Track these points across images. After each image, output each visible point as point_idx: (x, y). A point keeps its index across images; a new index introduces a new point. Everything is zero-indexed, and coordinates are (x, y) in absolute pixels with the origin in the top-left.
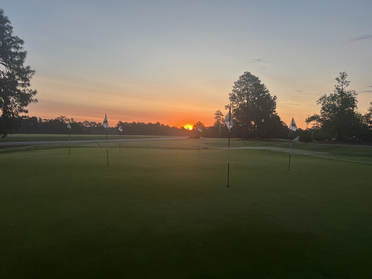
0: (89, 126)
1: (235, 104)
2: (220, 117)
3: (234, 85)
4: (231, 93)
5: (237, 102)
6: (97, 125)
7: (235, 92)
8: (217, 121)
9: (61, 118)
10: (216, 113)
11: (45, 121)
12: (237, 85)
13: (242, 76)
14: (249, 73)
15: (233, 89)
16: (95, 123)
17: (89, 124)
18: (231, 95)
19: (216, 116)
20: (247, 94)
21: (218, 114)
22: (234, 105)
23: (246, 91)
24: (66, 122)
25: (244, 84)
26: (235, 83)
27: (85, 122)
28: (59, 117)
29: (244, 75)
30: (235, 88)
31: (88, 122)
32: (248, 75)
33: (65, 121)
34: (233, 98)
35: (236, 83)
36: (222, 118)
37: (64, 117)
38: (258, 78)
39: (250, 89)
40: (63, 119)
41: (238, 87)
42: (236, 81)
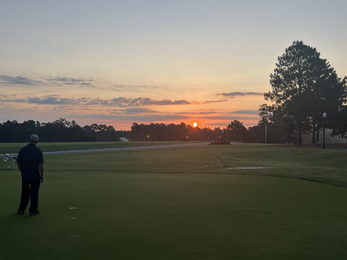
0: (98, 130)
1: (281, 91)
2: (266, 114)
3: (278, 63)
4: (273, 74)
5: (284, 88)
6: (108, 128)
7: (278, 72)
8: (263, 118)
9: (61, 121)
10: (261, 108)
11: (43, 125)
12: (283, 62)
13: (290, 48)
14: (301, 42)
15: (276, 67)
16: (104, 126)
17: (99, 128)
18: (274, 77)
19: (261, 111)
20: (299, 75)
21: (264, 109)
22: (279, 93)
23: (297, 71)
24: (66, 126)
25: (293, 60)
26: (279, 59)
27: (93, 125)
28: (58, 120)
29: (293, 46)
30: (278, 66)
31: (97, 125)
32: (299, 45)
33: (65, 124)
34: (276, 82)
35: (281, 58)
36: (270, 114)
37: (63, 120)
38: (315, 49)
39: (304, 68)
40: (63, 122)
41: (284, 64)
42: (281, 56)
